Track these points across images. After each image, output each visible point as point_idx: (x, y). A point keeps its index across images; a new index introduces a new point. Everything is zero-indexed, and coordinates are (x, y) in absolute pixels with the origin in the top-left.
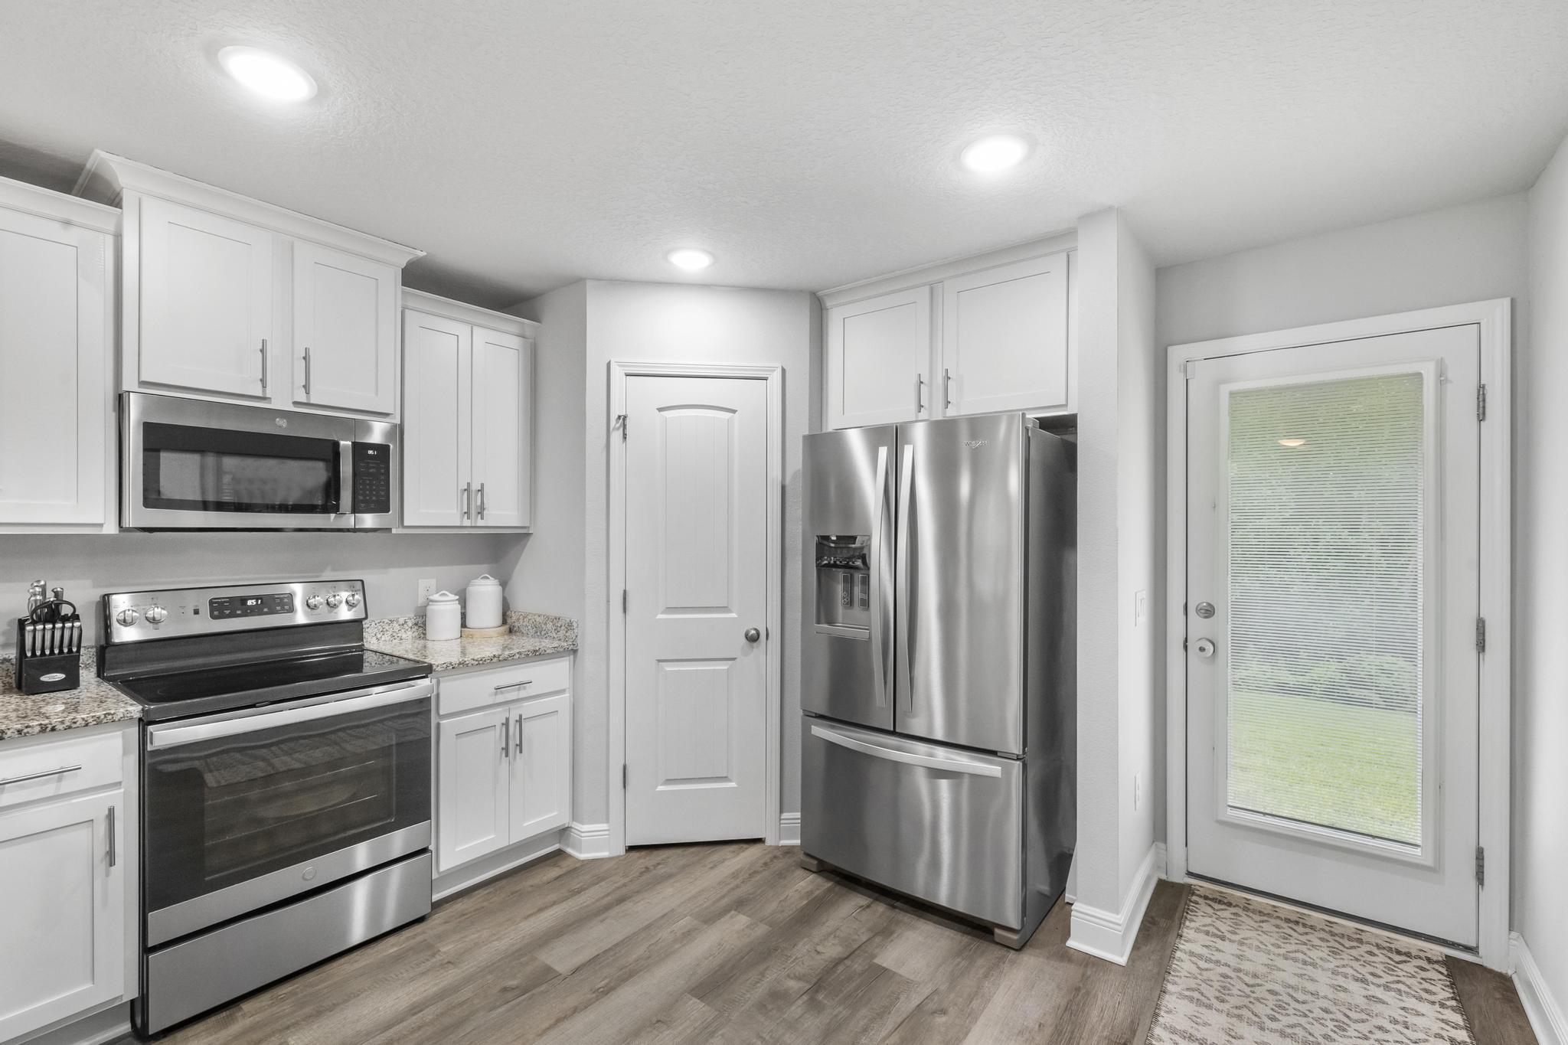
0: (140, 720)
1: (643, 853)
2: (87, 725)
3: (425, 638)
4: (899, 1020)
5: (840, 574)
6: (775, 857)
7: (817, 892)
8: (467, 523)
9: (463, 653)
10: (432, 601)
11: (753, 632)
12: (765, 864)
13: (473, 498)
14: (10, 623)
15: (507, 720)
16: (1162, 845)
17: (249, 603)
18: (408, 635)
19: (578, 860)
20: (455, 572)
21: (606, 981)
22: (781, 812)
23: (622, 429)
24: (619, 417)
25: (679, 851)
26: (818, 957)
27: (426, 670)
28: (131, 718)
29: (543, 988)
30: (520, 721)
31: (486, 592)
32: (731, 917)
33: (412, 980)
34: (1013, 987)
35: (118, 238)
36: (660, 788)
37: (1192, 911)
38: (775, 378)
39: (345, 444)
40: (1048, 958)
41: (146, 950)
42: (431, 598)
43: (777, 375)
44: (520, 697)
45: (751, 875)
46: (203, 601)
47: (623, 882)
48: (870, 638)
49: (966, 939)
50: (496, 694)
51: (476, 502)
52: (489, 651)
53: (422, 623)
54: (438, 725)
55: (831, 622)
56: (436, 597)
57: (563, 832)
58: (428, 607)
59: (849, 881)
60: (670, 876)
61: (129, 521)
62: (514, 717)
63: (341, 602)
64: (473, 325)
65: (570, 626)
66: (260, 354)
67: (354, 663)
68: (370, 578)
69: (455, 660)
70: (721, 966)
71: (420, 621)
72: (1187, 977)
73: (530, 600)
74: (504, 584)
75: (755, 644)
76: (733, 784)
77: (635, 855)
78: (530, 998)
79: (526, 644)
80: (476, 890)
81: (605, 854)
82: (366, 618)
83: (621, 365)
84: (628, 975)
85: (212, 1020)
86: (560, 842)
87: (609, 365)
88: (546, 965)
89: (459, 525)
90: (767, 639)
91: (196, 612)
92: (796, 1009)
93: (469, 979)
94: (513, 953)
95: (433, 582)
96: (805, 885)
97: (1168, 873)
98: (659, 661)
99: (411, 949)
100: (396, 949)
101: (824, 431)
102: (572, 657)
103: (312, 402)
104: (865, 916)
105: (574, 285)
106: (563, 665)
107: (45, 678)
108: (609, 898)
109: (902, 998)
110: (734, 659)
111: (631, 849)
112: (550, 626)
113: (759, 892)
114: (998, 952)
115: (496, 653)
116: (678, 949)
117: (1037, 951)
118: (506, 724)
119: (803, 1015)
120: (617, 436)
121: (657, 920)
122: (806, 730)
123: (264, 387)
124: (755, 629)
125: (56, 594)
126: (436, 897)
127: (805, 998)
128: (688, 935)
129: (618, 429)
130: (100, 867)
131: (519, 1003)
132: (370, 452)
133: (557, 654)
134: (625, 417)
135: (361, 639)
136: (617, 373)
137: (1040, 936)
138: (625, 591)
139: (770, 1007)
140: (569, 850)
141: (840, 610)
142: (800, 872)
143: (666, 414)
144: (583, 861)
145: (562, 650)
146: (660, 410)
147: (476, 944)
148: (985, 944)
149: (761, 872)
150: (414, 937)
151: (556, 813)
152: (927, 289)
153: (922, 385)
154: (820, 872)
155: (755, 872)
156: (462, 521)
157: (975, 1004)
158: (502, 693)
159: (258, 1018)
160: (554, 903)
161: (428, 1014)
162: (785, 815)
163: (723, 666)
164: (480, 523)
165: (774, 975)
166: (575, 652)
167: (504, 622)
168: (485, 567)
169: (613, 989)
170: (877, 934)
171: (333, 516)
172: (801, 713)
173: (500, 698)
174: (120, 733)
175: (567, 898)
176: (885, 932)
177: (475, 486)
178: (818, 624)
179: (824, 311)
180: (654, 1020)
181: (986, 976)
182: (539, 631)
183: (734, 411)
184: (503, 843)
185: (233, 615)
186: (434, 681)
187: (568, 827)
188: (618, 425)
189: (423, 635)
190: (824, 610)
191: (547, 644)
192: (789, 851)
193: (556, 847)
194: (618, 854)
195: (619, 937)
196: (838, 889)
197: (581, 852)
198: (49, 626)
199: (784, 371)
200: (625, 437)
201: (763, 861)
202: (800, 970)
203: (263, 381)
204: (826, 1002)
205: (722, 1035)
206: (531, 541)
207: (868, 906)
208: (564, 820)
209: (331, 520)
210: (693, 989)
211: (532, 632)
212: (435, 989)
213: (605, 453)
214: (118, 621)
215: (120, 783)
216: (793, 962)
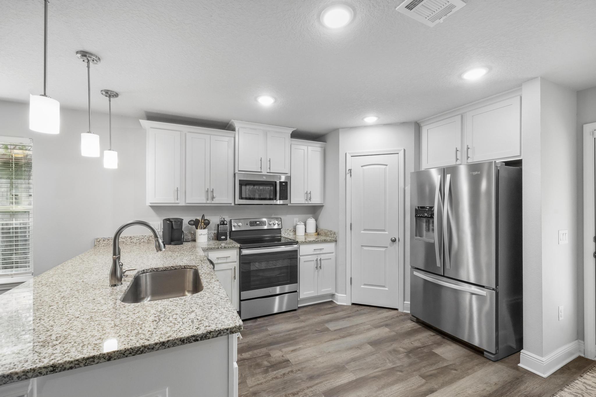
0: (239, 248)
1: (357, 306)
2: (231, 247)
3: (296, 235)
4: (438, 368)
5: (424, 220)
6: (401, 315)
7: (415, 328)
8: (306, 202)
9: (305, 239)
10: (297, 224)
11: (393, 238)
12: (397, 316)
13: (308, 195)
14: (216, 225)
15: (317, 259)
16: (582, 342)
17: (257, 223)
18: (292, 234)
19: (337, 304)
20: (303, 216)
21: (344, 335)
22: (404, 301)
23: (350, 173)
24: (349, 170)
25: (368, 308)
26: (412, 345)
27: (297, 243)
28: (238, 247)
29: (326, 332)
30: (320, 260)
31: (311, 222)
32: (383, 328)
33: (294, 323)
34: (488, 371)
35: (235, 138)
36: (362, 286)
37: (593, 370)
38: (401, 153)
39: (278, 182)
40: (507, 367)
41: (241, 300)
42: (297, 223)
43: (402, 152)
44: (321, 253)
45: (392, 318)
46: (248, 222)
47: (350, 312)
48: (434, 242)
49: (471, 353)
50: (314, 251)
51: (309, 196)
52: (312, 239)
53: (295, 231)
54: (300, 258)
55: (421, 236)
56: (298, 223)
57: (333, 295)
58: (297, 226)
59: (428, 327)
60: (365, 314)
61: (236, 203)
62: (319, 259)
63: (276, 224)
64: (308, 146)
65: (335, 233)
66: (260, 161)
67: (280, 240)
68: (283, 217)
69: (304, 240)
70: (378, 339)
71: (295, 230)
72: (578, 389)
73: (323, 226)
74: (316, 220)
75: (394, 243)
76: (387, 289)
77: (354, 306)
78: (323, 334)
79: (322, 238)
80: (309, 306)
81: (345, 304)
82: (282, 228)
83: (350, 153)
84: (350, 335)
85: (252, 321)
86: (332, 299)
87: (346, 154)
88: (327, 327)
89: (304, 203)
90: (399, 241)
91: (247, 224)
92: (401, 356)
93: (307, 326)
94: (319, 323)
95: (297, 219)
96: (410, 325)
97: (585, 354)
98: (362, 246)
99: (293, 316)
100: (289, 315)
101: (421, 170)
102: (335, 243)
103: (271, 172)
104: (432, 338)
105: (336, 131)
106: (333, 245)
107: (222, 237)
108: (346, 316)
109: (440, 362)
110: (387, 247)
111: (353, 304)
112: (329, 233)
113: (394, 323)
114: (485, 360)
115: (314, 240)
116: (365, 332)
117: (503, 364)
118: (317, 260)
119: (403, 358)
120: (348, 176)
121: (359, 324)
122: (412, 273)
123: (261, 169)
124: (395, 238)
125: (224, 219)
126: (299, 306)
127: (405, 354)
128: (369, 330)
129: (349, 173)
130: (233, 279)
131: (320, 334)
132: (283, 184)
133: (331, 241)
134: (351, 170)
135: (281, 234)
136: (348, 156)
137: (506, 360)
138: (351, 223)
139: (392, 353)
140: (335, 301)
141: (424, 233)
142: (409, 321)
143: (363, 167)
144: (339, 305)
145: (332, 240)
146: (362, 166)
147: (309, 319)
148: (479, 356)
149: (396, 318)
150: (294, 314)
151: (330, 289)
152: (460, 116)
153: (458, 152)
154: (418, 322)
155: (394, 318)
156: (305, 202)
157: (469, 371)
158: (316, 251)
159: (261, 322)
160: (330, 314)
161: (298, 331)
162: (405, 302)
163: (383, 249)
164: (310, 202)
165: (395, 345)
166: (336, 241)
167: (316, 232)
168: (311, 215)
169: (345, 337)
170: (435, 344)
171: (275, 201)
172: (410, 267)
173: (315, 253)
174: (236, 250)
175: (333, 313)
176: (439, 344)
177: (309, 192)
178: (416, 236)
179: (420, 128)
180: (356, 347)
181: (477, 365)
182: (326, 235)
183: (387, 165)
184: (315, 294)
185: (254, 226)
186: (298, 246)
187: (334, 294)
188: (349, 172)
189: (295, 234)
190: (418, 232)
191: (328, 238)
192: (406, 314)
193: (331, 300)
194: (349, 305)
195: (348, 326)
196: (423, 328)
197: (338, 302)
198: (223, 226)
199: (404, 150)
200: (351, 175)
201: (397, 315)
202: (405, 346)
203: (261, 168)
204: (412, 356)
205: (376, 356)
206: (324, 208)
207: (434, 336)
208: (333, 292)
209: (274, 202)
210: (369, 343)
211: (324, 235)
212: (299, 326)
213: (345, 181)
214: (233, 226)
215: (236, 261)
216: (402, 344)
